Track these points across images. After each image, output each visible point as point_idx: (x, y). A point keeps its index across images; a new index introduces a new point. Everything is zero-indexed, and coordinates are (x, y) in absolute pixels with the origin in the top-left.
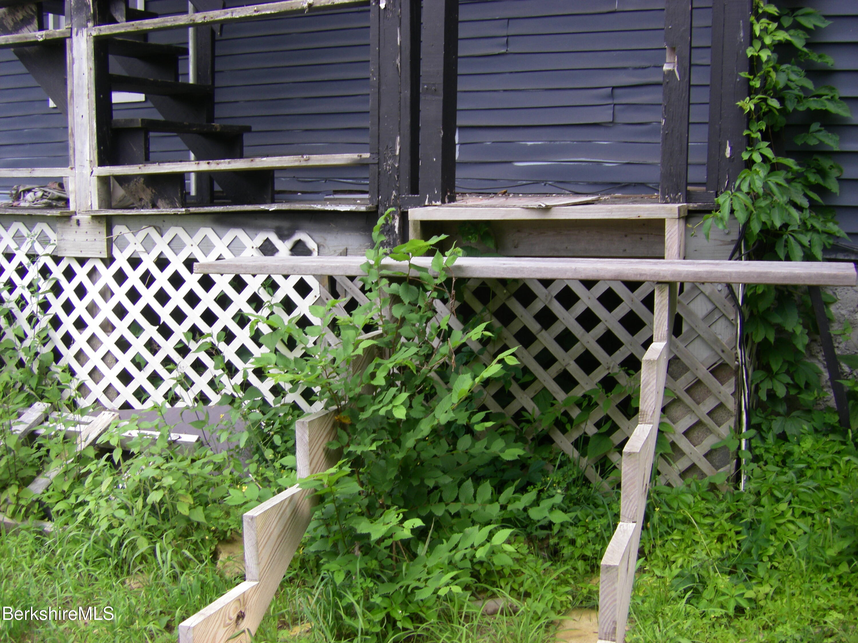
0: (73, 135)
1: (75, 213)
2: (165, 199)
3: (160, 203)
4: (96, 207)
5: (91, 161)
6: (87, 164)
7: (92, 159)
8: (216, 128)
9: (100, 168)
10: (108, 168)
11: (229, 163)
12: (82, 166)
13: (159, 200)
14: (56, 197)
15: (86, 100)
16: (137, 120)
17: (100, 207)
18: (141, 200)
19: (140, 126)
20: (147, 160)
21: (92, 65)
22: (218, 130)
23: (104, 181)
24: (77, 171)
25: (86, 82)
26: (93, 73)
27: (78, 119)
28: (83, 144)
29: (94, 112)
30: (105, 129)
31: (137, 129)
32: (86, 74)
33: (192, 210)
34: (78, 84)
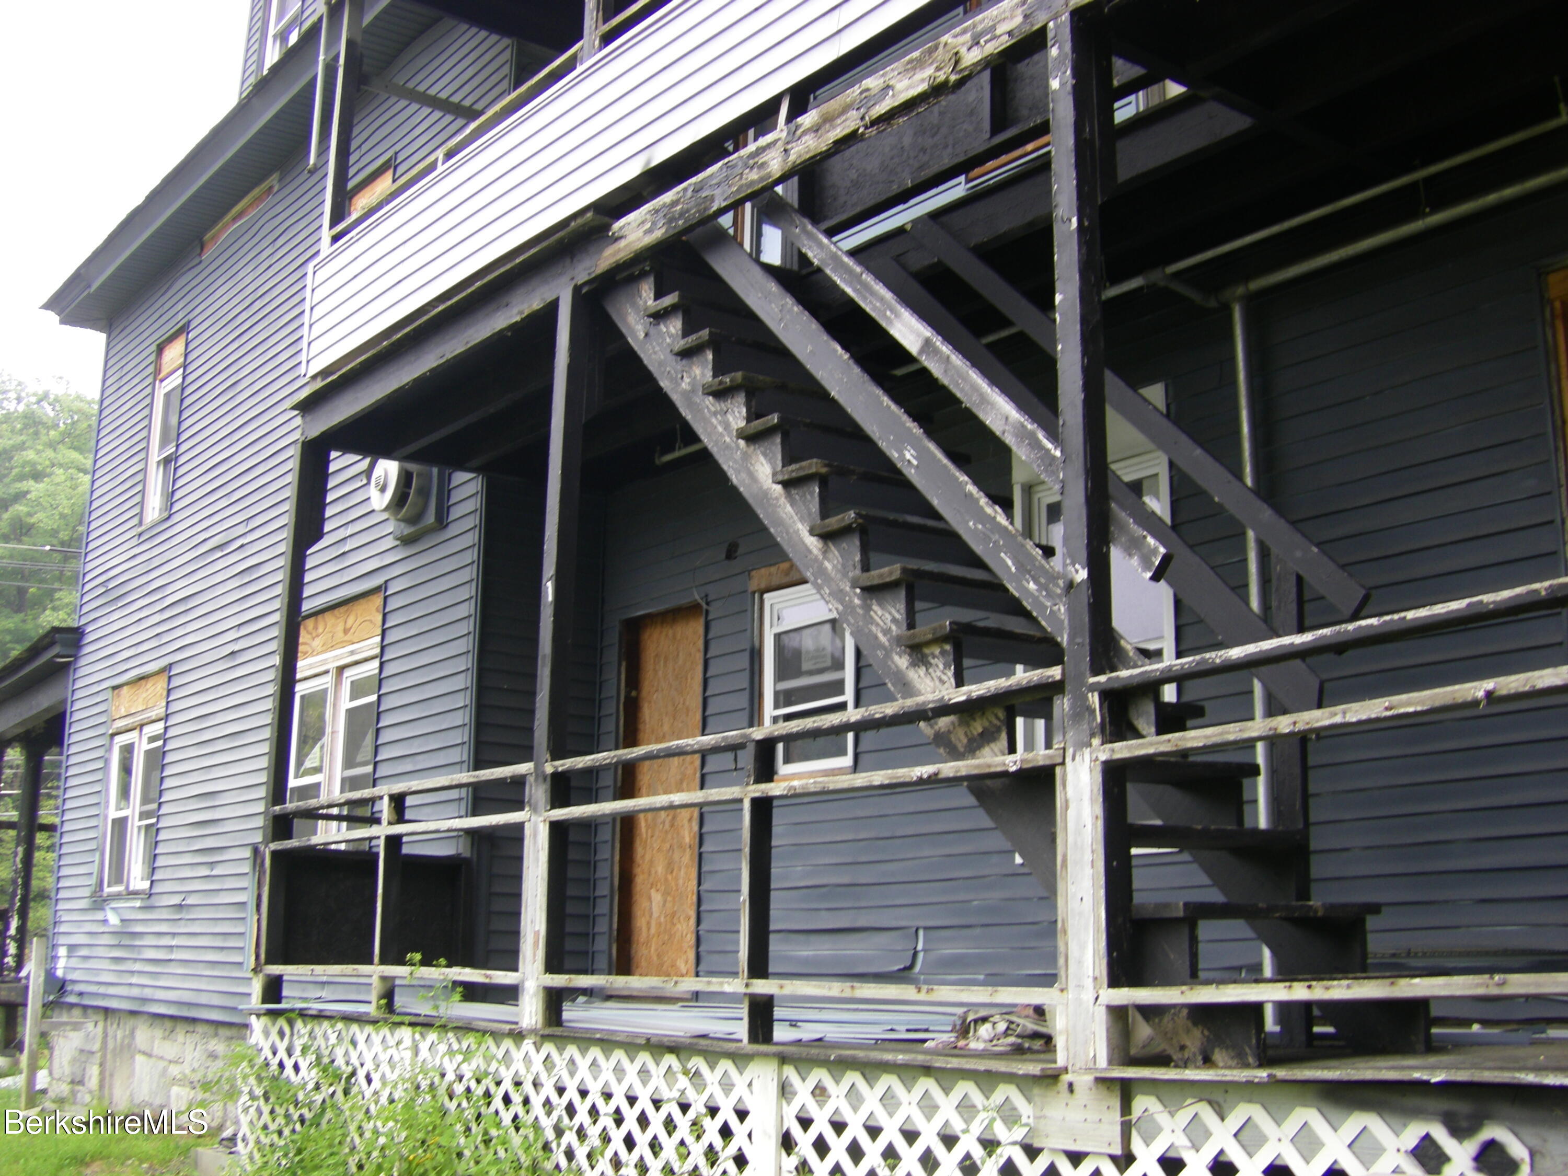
0: (1065, 932)
1: (1065, 1070)
2: (1227, 1048)
3: (1219, 1056)
4: (1102, 1062)
5: (1095, 979)
6: (1089, 983)
7: (1097, 974)
8: (1316, 911)
9: (1111, 991)
10: (1125, 991)
11: (1348, 987)
12: (1080, 986)
13: (1217, 1050)
14: (1029, 1032)
15: (1088, 871)
16: (1177, 904)
17: (1110, 1062)
18: (1183, 1048)
19: (1181, 914)
20: (1193, 977)
21: (1099, 810)
22: (1320, 914)
23: (1118, 1013)
24: (1071, 994)
25: (1088, 839)
26: (1100, 824)
27: (1074, 904)
28: (1082, 948)
29: (1102, 892)
30: (1120, 920)
31: (1177, 920)
32: (1089, 827)
33: (1281, 1073)
34: (1075, 843)
